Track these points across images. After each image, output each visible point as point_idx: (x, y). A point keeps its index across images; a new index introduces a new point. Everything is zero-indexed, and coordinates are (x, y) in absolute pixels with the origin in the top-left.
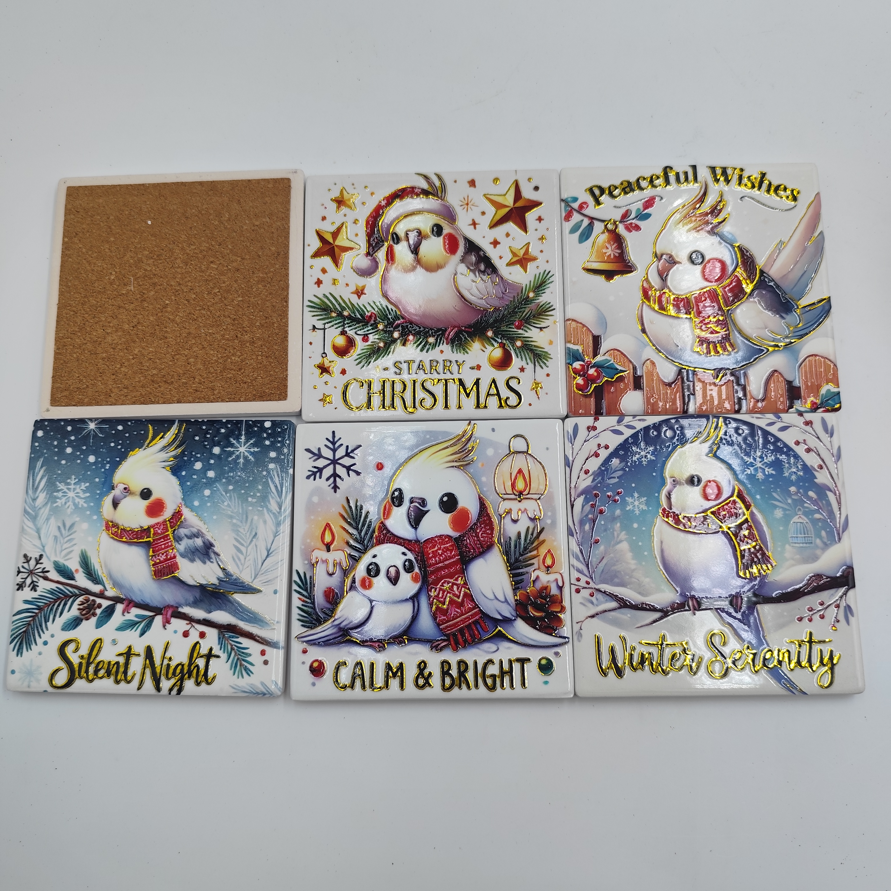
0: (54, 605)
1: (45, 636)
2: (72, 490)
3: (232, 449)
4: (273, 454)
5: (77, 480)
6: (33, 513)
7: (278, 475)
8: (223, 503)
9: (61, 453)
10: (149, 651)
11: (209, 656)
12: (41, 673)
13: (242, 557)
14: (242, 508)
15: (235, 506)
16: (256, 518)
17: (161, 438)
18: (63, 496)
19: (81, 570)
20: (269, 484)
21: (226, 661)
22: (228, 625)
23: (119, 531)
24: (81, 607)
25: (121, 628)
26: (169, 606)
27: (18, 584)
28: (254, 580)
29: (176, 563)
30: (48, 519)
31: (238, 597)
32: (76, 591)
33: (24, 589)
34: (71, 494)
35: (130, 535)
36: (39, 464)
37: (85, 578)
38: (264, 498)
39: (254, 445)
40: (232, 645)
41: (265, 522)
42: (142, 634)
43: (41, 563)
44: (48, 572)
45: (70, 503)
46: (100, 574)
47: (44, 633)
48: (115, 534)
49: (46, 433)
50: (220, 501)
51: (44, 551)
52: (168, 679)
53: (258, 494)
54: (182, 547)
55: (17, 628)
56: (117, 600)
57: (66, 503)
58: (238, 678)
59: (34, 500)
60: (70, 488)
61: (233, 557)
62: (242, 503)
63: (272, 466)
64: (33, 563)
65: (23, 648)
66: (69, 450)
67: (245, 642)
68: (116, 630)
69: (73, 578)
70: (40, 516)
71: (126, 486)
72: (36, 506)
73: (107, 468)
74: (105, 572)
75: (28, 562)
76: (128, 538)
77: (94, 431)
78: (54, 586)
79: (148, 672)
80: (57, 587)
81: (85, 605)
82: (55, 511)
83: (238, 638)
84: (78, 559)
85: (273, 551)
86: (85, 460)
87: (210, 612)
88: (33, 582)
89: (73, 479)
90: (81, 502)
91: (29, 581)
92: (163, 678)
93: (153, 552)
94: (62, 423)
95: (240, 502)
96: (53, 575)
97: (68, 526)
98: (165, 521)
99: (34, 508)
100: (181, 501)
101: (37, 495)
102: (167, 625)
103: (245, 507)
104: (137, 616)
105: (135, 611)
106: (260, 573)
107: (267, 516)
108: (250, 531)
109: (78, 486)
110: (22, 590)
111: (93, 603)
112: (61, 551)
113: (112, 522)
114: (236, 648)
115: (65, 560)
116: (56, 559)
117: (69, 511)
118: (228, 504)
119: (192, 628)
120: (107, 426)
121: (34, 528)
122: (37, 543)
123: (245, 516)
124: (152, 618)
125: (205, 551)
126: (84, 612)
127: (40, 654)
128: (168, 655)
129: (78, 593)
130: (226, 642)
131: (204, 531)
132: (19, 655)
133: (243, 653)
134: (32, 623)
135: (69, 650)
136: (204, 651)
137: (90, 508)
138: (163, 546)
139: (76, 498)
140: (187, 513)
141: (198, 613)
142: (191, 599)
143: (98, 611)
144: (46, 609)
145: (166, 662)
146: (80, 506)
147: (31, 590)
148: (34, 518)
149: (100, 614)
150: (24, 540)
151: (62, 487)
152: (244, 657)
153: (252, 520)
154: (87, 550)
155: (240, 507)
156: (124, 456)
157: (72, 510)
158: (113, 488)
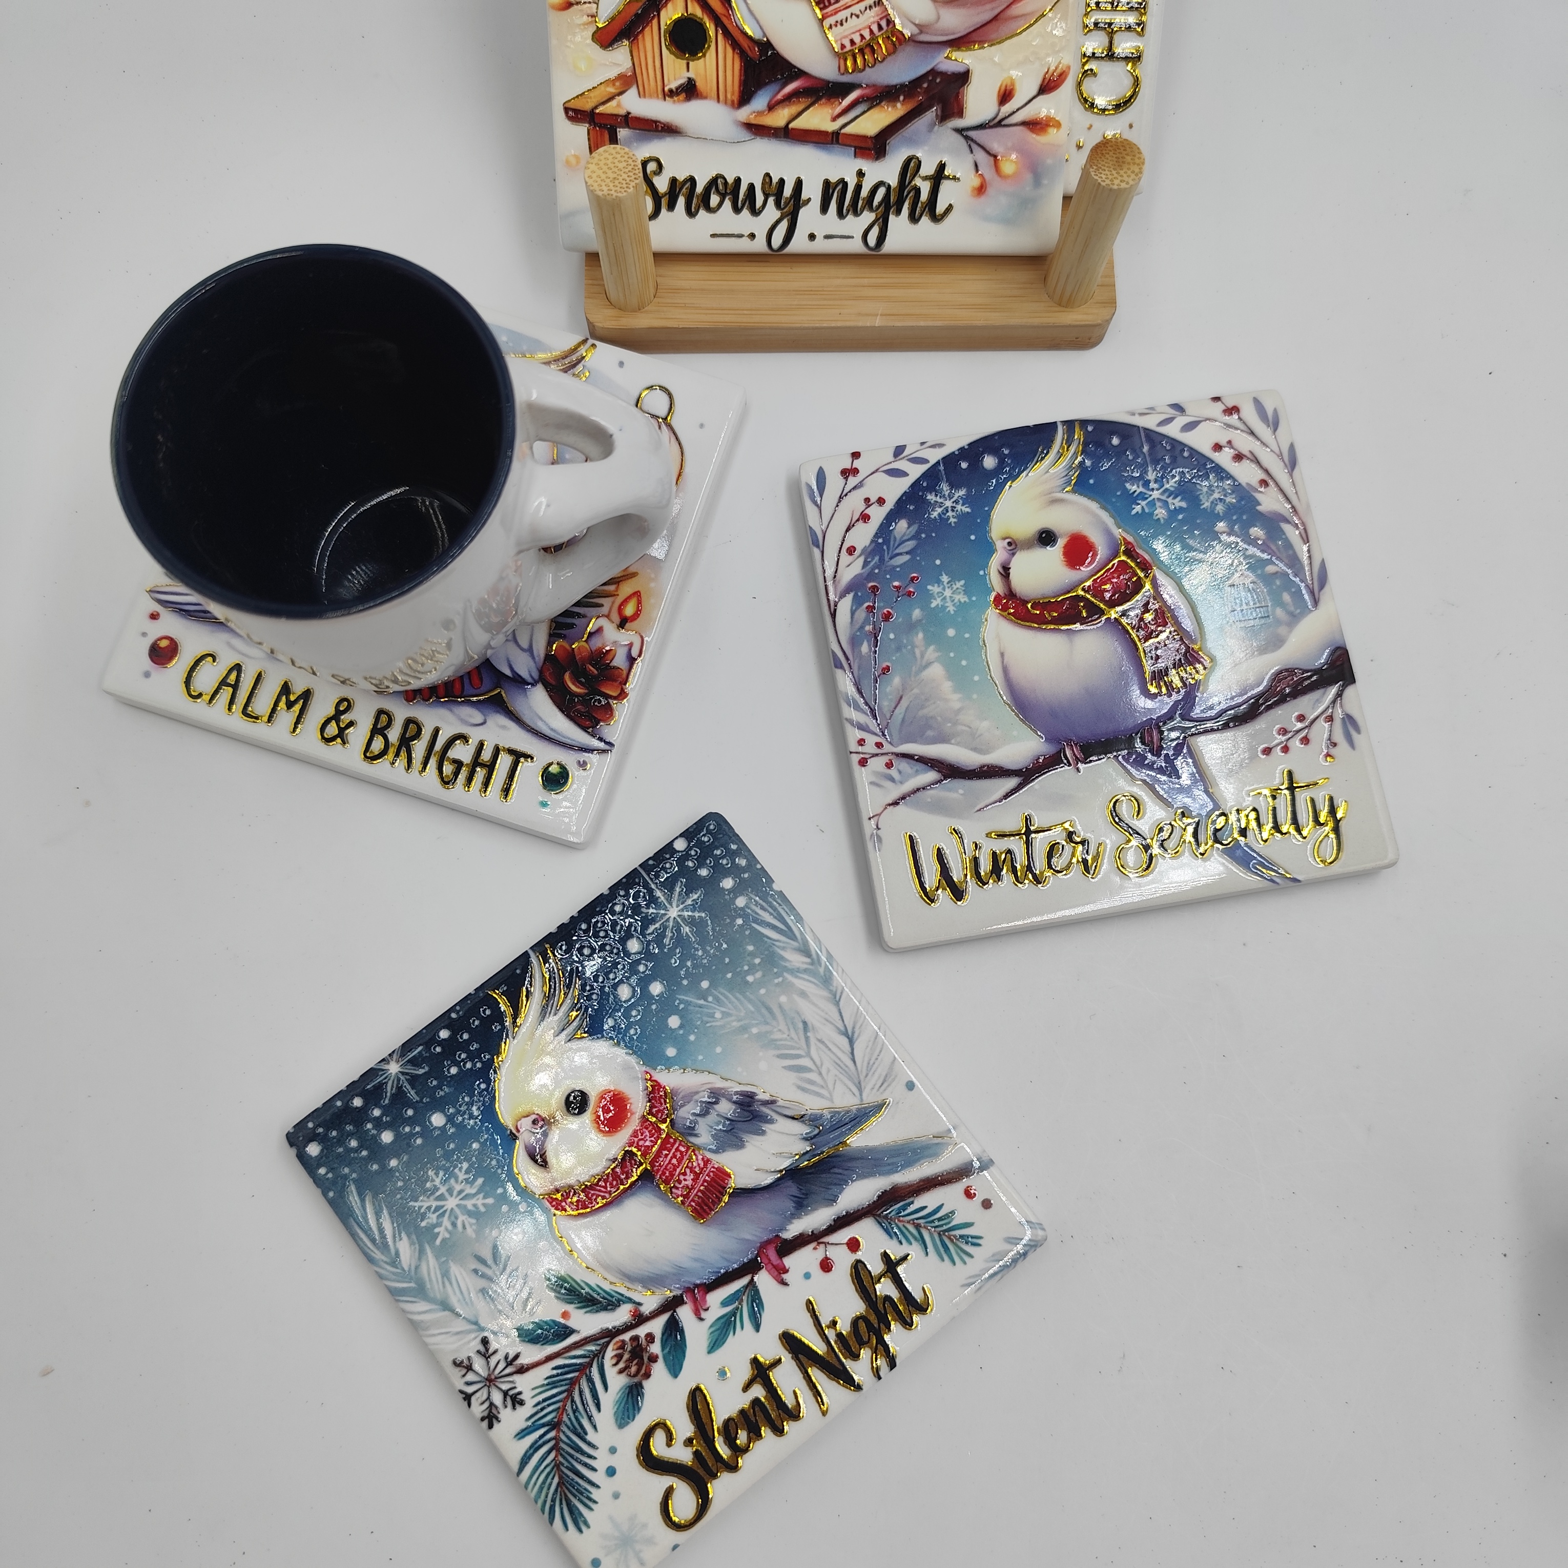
0: (573, 1401)
1: (602, 1461)
2: (447, 1195)
3: (657, 925)
4: (728, 883)
5: (442, 1173)
6: (412, 1285)
7: (763, 908)
8: (713, 1017)
9: (378, 1152)
10: (790, 1341)
11: (891, 1266)
12: (645, 1526)
13: (813, 1076)
14: (750, 1001)
15: (735, 1007)
16: (783, 999)
17: (527, 997)
18: (438, 1217)
19: (570, 1308)
20: (760, 932)
21: (923, 1254)
22: (879, 1197)
23: (582, 1195)
24: (621, 1365)
25: (716, 1344)
26: (764, 1245)
27: (483, 1419)
28: (861, 1095)
29: (719, 1169)
30: (446, 1274)
32: (592, 1347)
33: (500, 1416)
34: (451, 1203)
35: (605, 1187)
36: (354, 1198)
37: (588, 1315)
38: (771, 960)
39: (689, 890)
40: (912, 1222)
41: (803, 994)
42: (757, 1325)
43: (495, 1352)
44: (517, 1356)
45: (462, 1218)
46: (607, 1287)
47: (595, 1458)
48: (581, 1205)
49: (322, 1139)
50: (705, 1019)
51: (482, 1329)
52: (855, 1357)
53: (757, 961)
54: (704, 1137)
55: (541, 1488)
56: (671, 1305)
57: (454, 1225)
58: (965, 1263)
59: (395, 1261)
60: (442, 1195)
61: (799, 1087)
62: (743, 993)
63: (741, 902)
64: (479, 1365)
65: (581, 1514)
66: (387, 1137)
67: (929, 1200)
68: (709, 1352)
69: (568, 1332)
70: (427, 1279)
71: (534, 1117)
72: (406, 1268)
73: (477, 1113)
74: (614, 1280)
75: (469, 1368)
76: (607, 1195)
77: (403, 1073)
78: (546, 1370)
79: (816, 1374)
80: (554, 1368)
81: (626, 1356)
82: (447, 1251)
83: (912, 1203)
85: (854, 1028)
86: (427, 1131)
87: (833, 1200)
88: (505, 1393)
89: (434, 1177)
90: (479, 1201)
91: (497, 1398)
92: (849, 1364)
94: (339, 1103)
95: (738, 995)
96: (530, 1354)
97: (487, 1255)
98: (644, 1119)
99: (404, 1276)
100: (644, 1068)
101: (393, 1251)
102: (785, 1276)
103: (752, 997)
104: (724, 1304)
105: (715, 1298)
106: (862, 1078)
107: (799, 983)
108: (791, 1027)
109: (452, 1181)
110: (499, 1421)
111: (635, 1344)
112: (512, 1306)
113: (558, 1191)
114: (921, 1221)
115: (531, 1314)
116: (516, 1325)
117: (470, 1231)
118: (723, 1012)
119: (828, 1247)
120: (420, 1048)
121: (434, 1307)
122: (461, 1326)
123: (764, 1011)
124: (753, 1284)
125: (746, 1114)
126: (633, 1369)
127: (616, 1496)
128: (824, 1322)
129: (598, 1348)
130: (900, 1224)
132: (584, 1528)
133: (940, 1219)
134: (560, 1459)
135: (658, 1446)
136: (875, 1266)
137: (501, 1199)
138: (674, 1161)
139: (463, 1202)
140: (669, 1079)
141: (819, 1218)
142: (790, 1205)
143: (655, 1348)
144: (565, 1418)
145: (831, 1334)
146: (482, 1209)
147: (514, 1408)
148: (421, 1291)
149: (663, 1350)
150: (428, 1340)
151: (426, 1205)
152: (946, 1224)
153: (780, 1007)
154: (555, 1270)
155: (746, 1002)
157: (474, 1227)
158: (514, 1137)
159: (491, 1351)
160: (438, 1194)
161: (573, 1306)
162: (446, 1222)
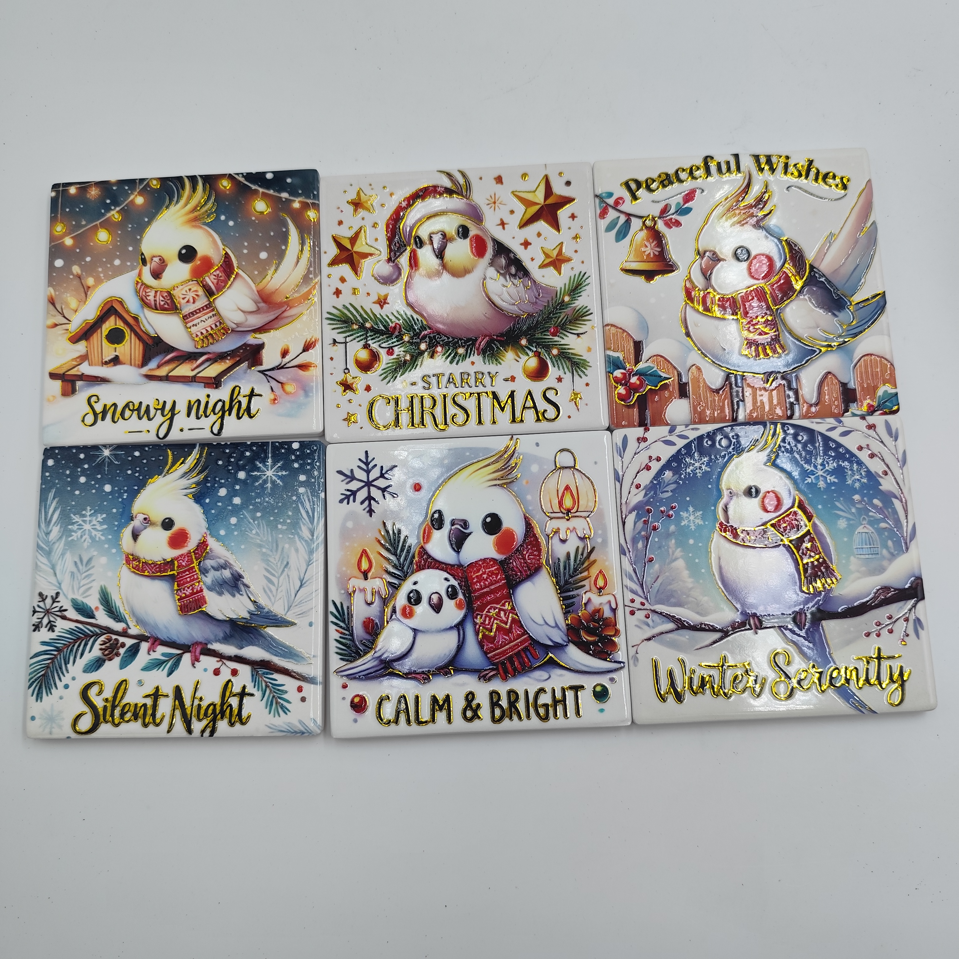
0: (74, 646)
1: (66, 679)
2: (88, 522)
3: (259, 474)
4: (302, 478)
5: (92, 512)
6: (47, 549)
7: (309, 500)
8: (251, 531)
9: (74, 483)
10: (178, 691)
11: (243, 694)
12: (63, 719)
13: (273, 589)
14: (272, 536)
15: (264, 534)
16: (287, 546)
17: (182, 463)
18: (78, 529)
19: (101, 607)
20: (299, 510)
21: (261, 699)
22: (261, 660)
23: (141, 565)
24: (103, 647)
25: (147, 668)
26: (197, 643)
27: (34, 625)
28: (287, 612)
29: (203, 596)
30: (63, 554)
31: (271, 631)
32: (97, 630)
33: (41, 629)
34: (87, 527)
35: (153, 568)
36: (51, 495)
37: (106, 616)
38: (295, 525)
39: (282, 468)
40: (266, 682)
41: (297, 550)
42: (170, 673)
43: (58, 602)
44: (66, 610)
45: (86, 536)
46: (122, 611)
47: (64, 676)
48: (136, 568)
49: (57, 461)
50: (247, 529)
51: (60, 588)
52: (199, 720)
53: (289, 521)
54: (208, 579)
55: (35, 671)
56: (142, 638)
57: (81, 536)
58: (274, 717)
59: (47, 534)
60: (86, 520)
61: (264, 589)
62: (272, 531)
63: (302, 490)
64: (49, 601)
65: (42, 693)
66: (83, 480)
67: (280, 678)
68: (142, 670)
69: (93, 617)
70: (54, 551)
71: (146, 516)
72: (50, 540)
73: (125, 497)
74: (127, 609)
75: (44, 600)
76: (151, 572)
77: (109, 458)
78: (73, 625)
79: (178, 713)
80: (76, 627)
81: (108, 645)
82: (71, 545)
83: (273, 674)
84: (98, 596)
85: (307, 581)
86: (100, 490)
87: (241, 648)
88: (50, 622)
89: (89, 510)
90: (99, 535)
91: (45, 621)
92: (194, 720)
93: (178, 586)
94: (74, 451)
95: (269, 529)
96: (72, 613)
97: (85, 560)
98: (189, 552)
99: (47, 543)
100: (206, 531)
101: (50, 529)
102: (196, 663)
103: (274, 535)
104: (163, 655)
105: (161, 650)
106: (294, 605)
107: (299, 544)
108: (281, 560)
109: (94, 518)
110: (39, 631)
111: (115, 642)
112: (80, 588)
113: (132, 555)
114: (270, 685)
115: (84, 598)
116: (74, 597)
117: (86, 545)
118: (257, 532)
119: (223, 665)
120: (123, 452)
121: (48, 564)
122: (53, 580)
123: (275, 545)
124: (180, 656)
125: (233, 583)
126: (107, 652)
127: (61, 698)
128: (198, 695)
129: (99, 632)
130: (260, 679)
131: (232, 562)
132: (39, 700)
133: (278, 690)
134: (51, 665)
135: (92, 693)
136: (237, 689)
137: (108, 541)
138: (188, 579)
139: (92, 530)
140: (212, 543)
141: (229, 650)
142: (221, 635)
143: (122, 651)
144: (65, 650)
145: (196, 702)
146: (97, 539)
147: (49, 630)
148: (48, 554)
149: (124, 654)
150: (38, 577)
151: (77, 520)
152: (280, 694)
153: (283, 548)
154: (107, 586)
155: (270, 535)
156: (142, 485)
157: (89, 544)
158: (132, 519)
159: (57, 600)
160: (85, 519)
161: (103, 607)
162: (79, 533)
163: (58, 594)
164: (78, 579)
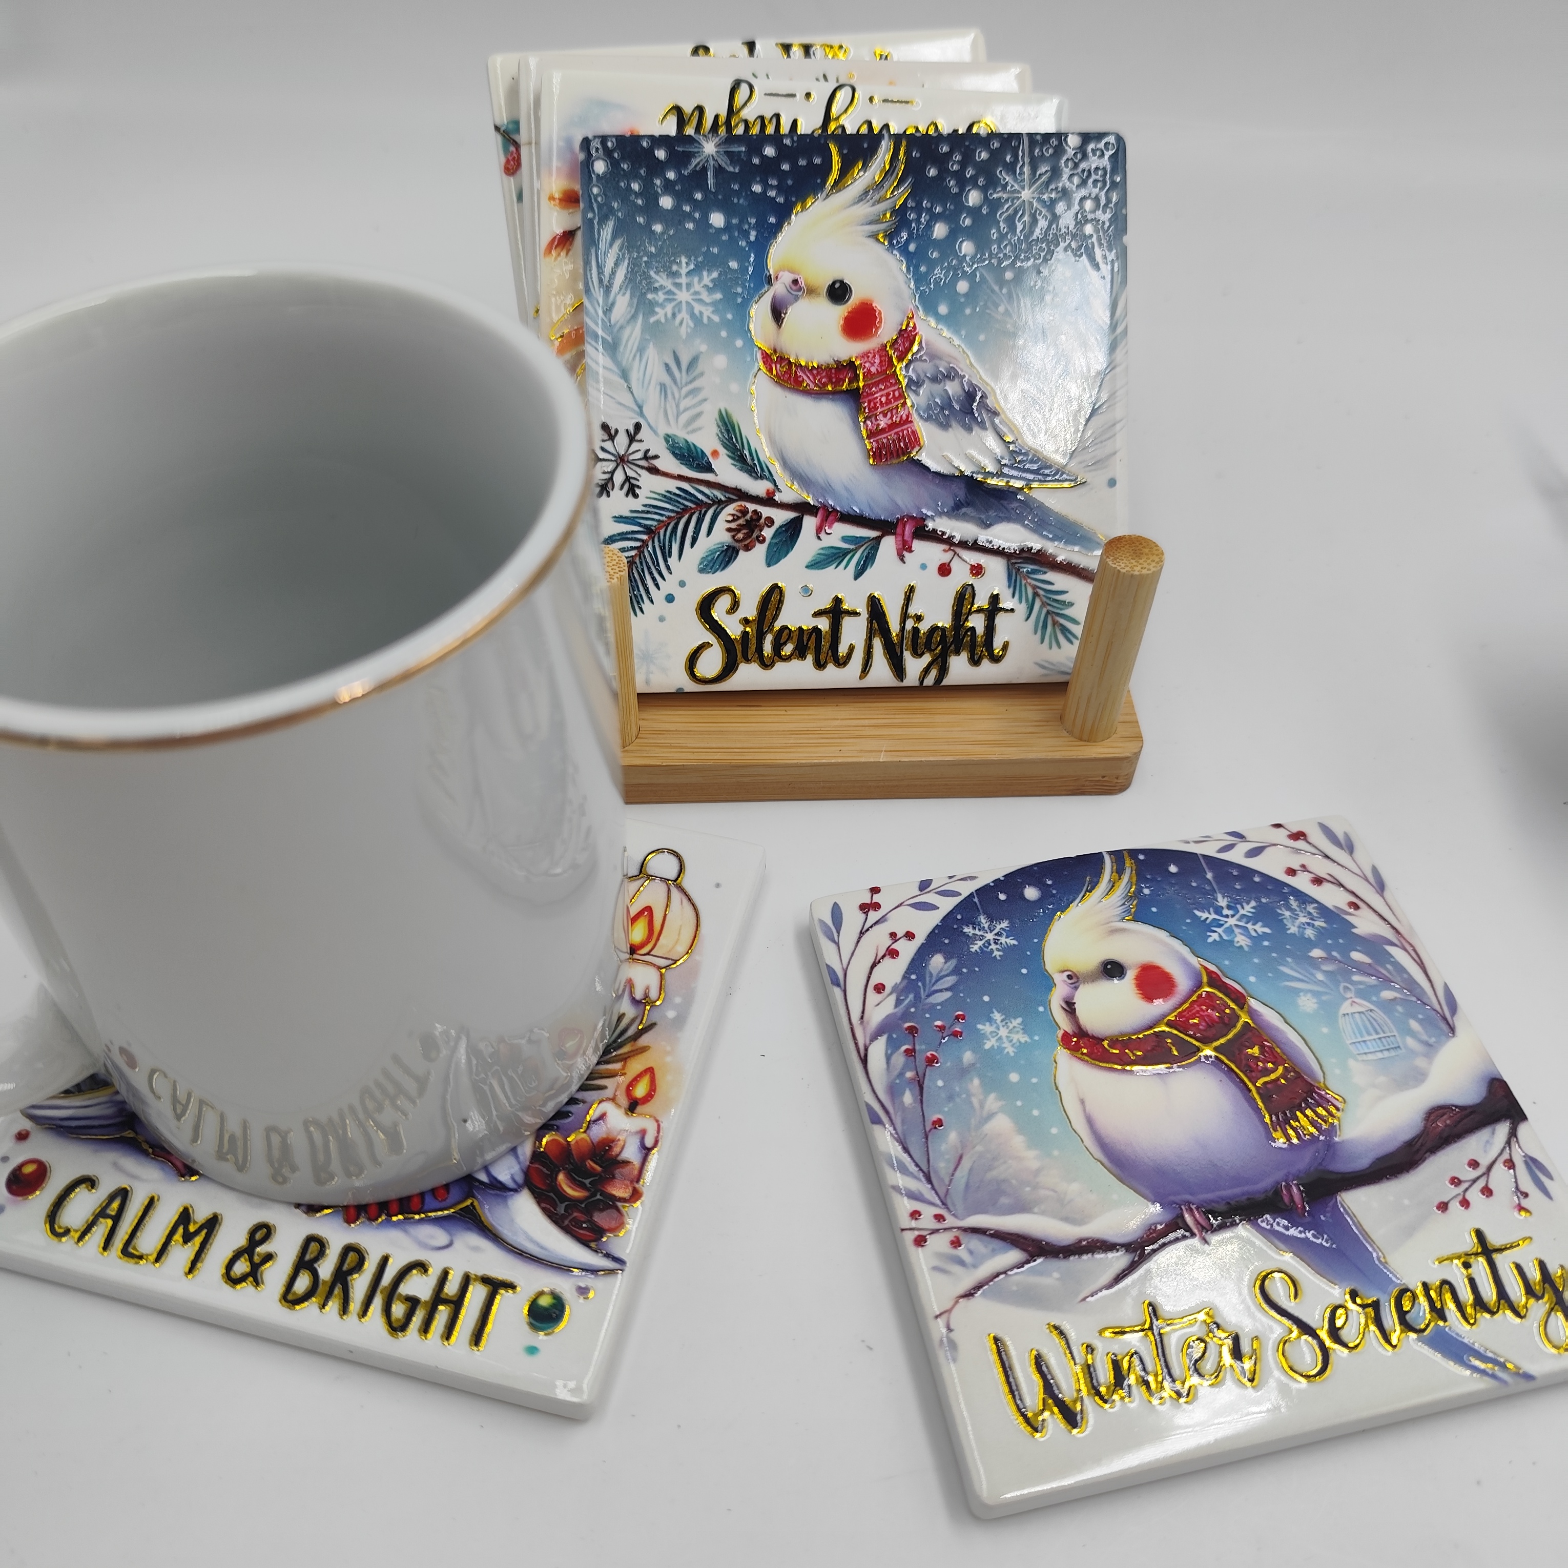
0: (677, 525)
1: (669, 585)
2: (684, 286)
3: (1006, 196)
5: (692, 267)
6: (609, 338)
7: (1101, 246)
8: (996, 307)
9: (651, 209)
10: (875, 606)
11: (993, 610)
12: (669, 656)
14: (1036, 316)
15: (1021, 313)
17: (860, 172)
18: (665, 300)
19: (723, 451)
21: (1024, 617)
22: (1023, 550)
24: (733, 525)
25: (818, 564)
26: (908, 518)
27: (597, 485)
28: (1070, 460)
29: (914, 431)
30: (641, 350)
32: (720, 495)
33: (612, 493)
34: (683, 296)
35: (815, 377)
36: (607, 232)
37: (733, 467)
39: (1048, 186)
40: (1034, 587)
42: (858, 574)
43: (641, 441)
44: (655, 457)
45: (684, 315)
47: (665, 580)
48: (785, 377)
49: (612, 164)
50: (989, 304)
51: (641, 414)
52: (917, 654)
54: (921, 399)
56: (803, 508)
57: (674, 315)
58: (1051, 648)
59: (608, 309)
60: (680, 284)
62: (1035, 306)
64: (622, 441)
66: (667, 202)
67: (1059, 581)
68: (807, 567)
69: (709, 468)
70: (624, 342)
71: (796, 277)
72: (613, 322)
73: (752, 238)
75: (612, 438)
76: (812, 386)
77: (714, 159)
78: (672, 485)
79: (878, 644)
80: (679, 488)
81: (741, 521)
82: (655, 332)
83: (1045, 573)
84: (715, 430)
85: (1101, 403)
86: (703, 222)
87: (984, 528)
88: (628, 479)
89: (684, 265)
90: (707, 312)
91: (619, 478)
92: (908, 656)
93: (867, 411)
94: (645, 145)
95: (1030, 304)
96: (668, 463)
97: (685, 361)
98: (884, 347)
99: (606, 327)
100: (913, 305)
101: (611, 299)
102: (905, 553)
104: (845, 539)
105: (839, 532)
106: (1081, 447)
109: (696, 279)
110: (608, 495)
111: (755, 517)
112: (678, 416)
113: (775, 352)
114: (1042, 592)
115: (688, 433)
116: (670, 432)
117: (683, 331)
118: (1008, 309)
119: (956, 557)
120: (743, 149)
121: (615, 369)
122: (626, 398)
124: (878, 540)
125: (967, 406)
126: (740, 536)
127: (661, 618)
128: (912, 611)
129: (723, 499)
130: (1023, 582)
131: (961, 366)
133: (1056, 601)
134: (637, 560)
135: (719, 610)
136: (982, 601)
137: (725, 323)
138: (884, 399)
139: (694, 304)
140: (926, 329)
142: (950, 502)
143: (768, 533)
144: (662, 532)
145: (910, 624)
146: (705, 320)
147: (627, 495)
148: (613, 348)
149: (774, 537)
151: (662, 282)
152: (1059, 608)
154: (730, 411)
155: (1032, 315)
156: (784, 213)
157: (689, 330)
158: (769, 281)
159: (638, 438)
160: (677, 281)
161: (725, 451)
162: (669, 308)
163: (638, 427)
164: (674, 398)
